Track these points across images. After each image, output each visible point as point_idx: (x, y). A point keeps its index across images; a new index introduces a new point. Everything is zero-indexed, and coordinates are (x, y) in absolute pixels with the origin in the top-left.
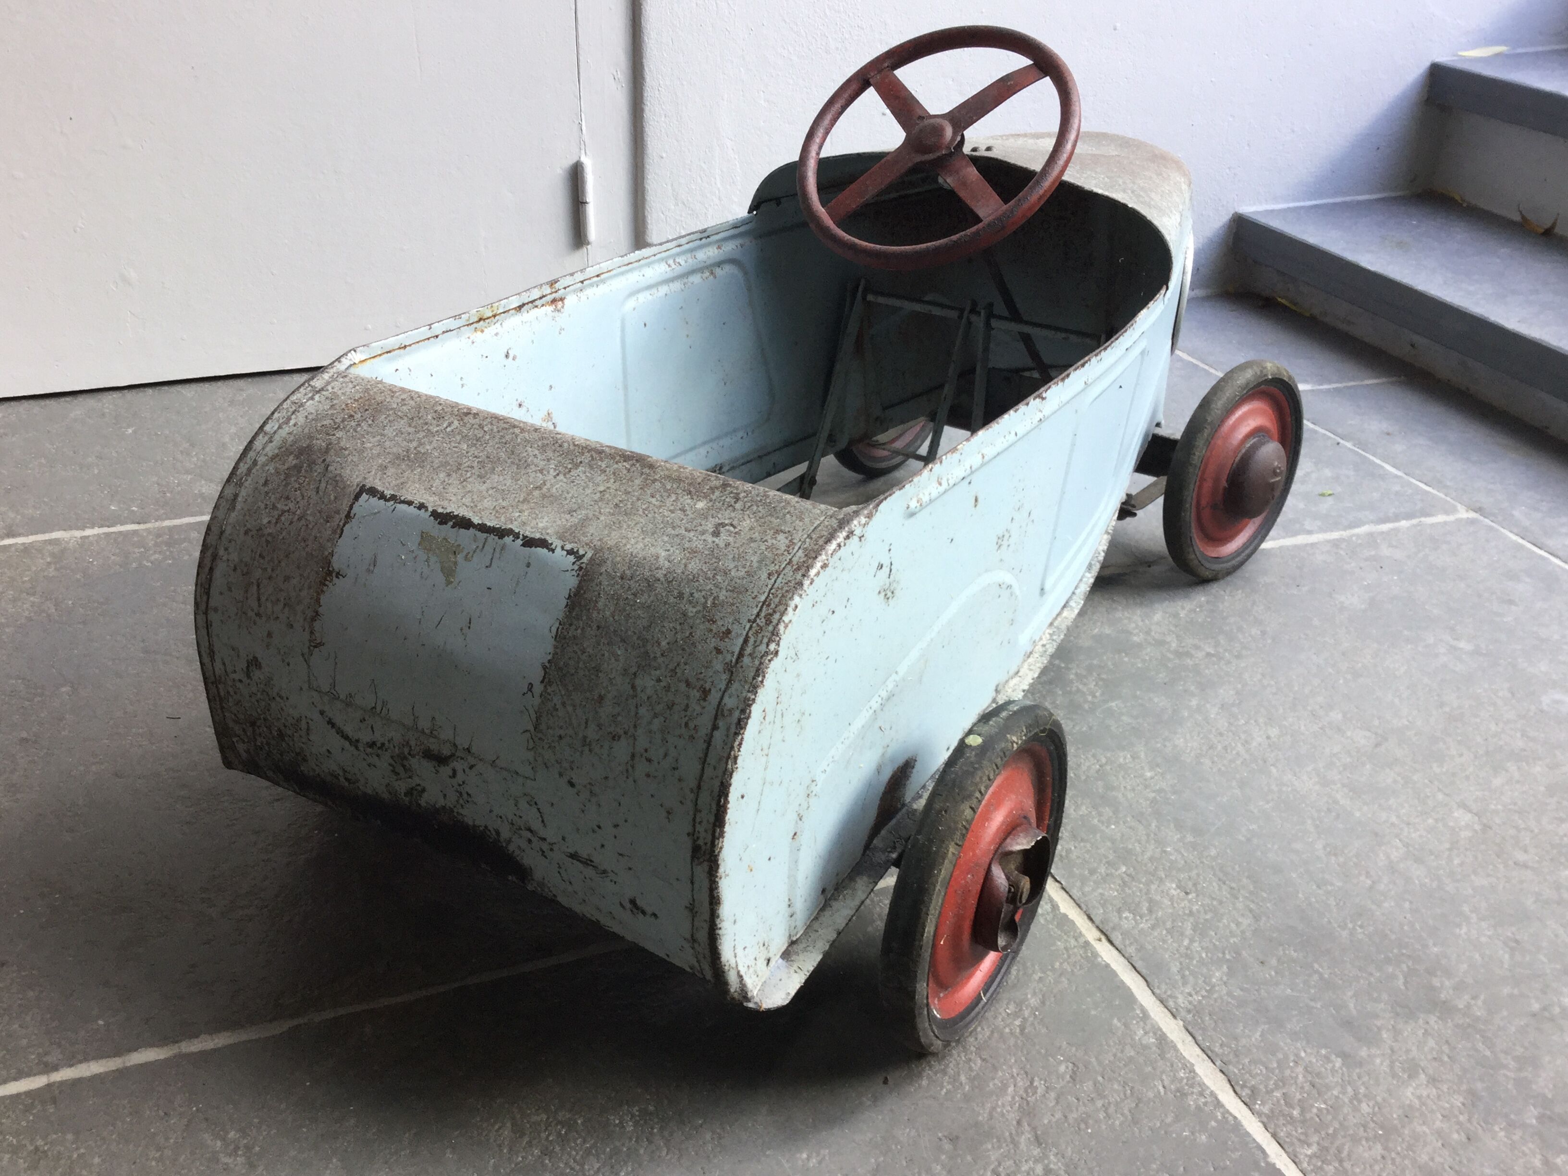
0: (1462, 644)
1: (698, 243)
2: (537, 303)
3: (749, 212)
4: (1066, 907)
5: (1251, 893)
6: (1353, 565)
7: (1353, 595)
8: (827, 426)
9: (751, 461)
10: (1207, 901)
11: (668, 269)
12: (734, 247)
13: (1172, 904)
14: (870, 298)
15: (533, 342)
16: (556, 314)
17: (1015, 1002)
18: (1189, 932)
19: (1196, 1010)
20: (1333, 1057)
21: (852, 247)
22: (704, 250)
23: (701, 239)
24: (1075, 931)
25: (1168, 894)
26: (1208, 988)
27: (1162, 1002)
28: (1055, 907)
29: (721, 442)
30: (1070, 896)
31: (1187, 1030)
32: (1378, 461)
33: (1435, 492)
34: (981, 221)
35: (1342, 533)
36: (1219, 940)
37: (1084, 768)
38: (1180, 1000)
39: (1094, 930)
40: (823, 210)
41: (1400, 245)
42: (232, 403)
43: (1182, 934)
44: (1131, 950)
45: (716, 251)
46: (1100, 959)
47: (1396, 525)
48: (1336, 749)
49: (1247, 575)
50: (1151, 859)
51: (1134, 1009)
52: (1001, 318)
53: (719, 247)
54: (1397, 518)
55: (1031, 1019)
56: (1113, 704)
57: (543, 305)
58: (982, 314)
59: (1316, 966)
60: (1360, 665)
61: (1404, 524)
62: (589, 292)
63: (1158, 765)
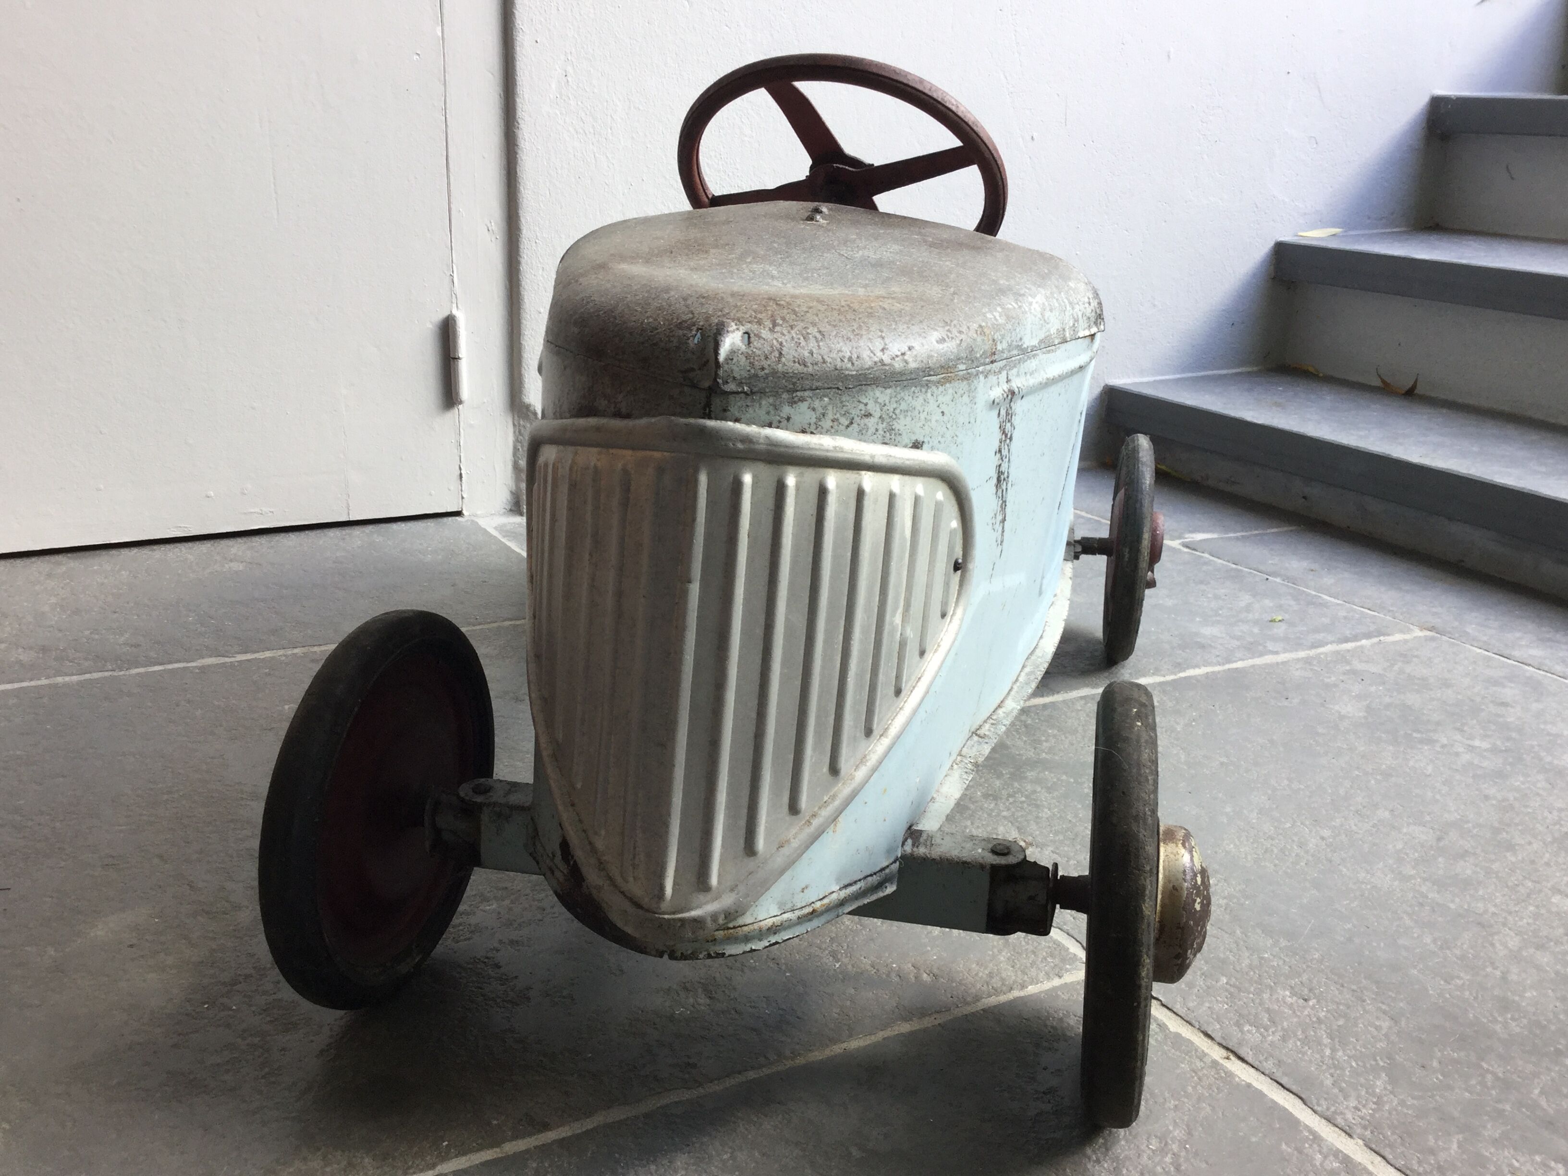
0: (1477, 743)
4: (1174, 1025)
5: (1377, 994)
6: (1333, 678)
7: (1346, 705)
10: (1332, 1007)
13: (1294, 1012)
17: (1156, 1137)
18: (1326, 1041)
19: (1373, 1125)
20: (1553, 1164)
24: (1196, 1050)
25: (1285, 1002)
26: (1375, 1100)
27: (1328, 1120)
28: (1162, 1026)
30: (1174, 1013)
31: (1371, 1149)
32: (1313, 593)
33: (1381, 615)
35: (1308, 652)
36: (1365, 1047)
38: (1349, 1116)
39: (1217, 1047)
41: (1276, 404)
42: (49, 576)
43: (1320, 1043)
44: (1269, 1066)
46: (1237, 1079)
48: (1400, 846)
50: (1251, 967)
51: (1301, 1132)
54: (1355, 638)
55: (1183, 1154)
59: (1485, 1066)
60: (1384, 766)
61: (1366, 642)
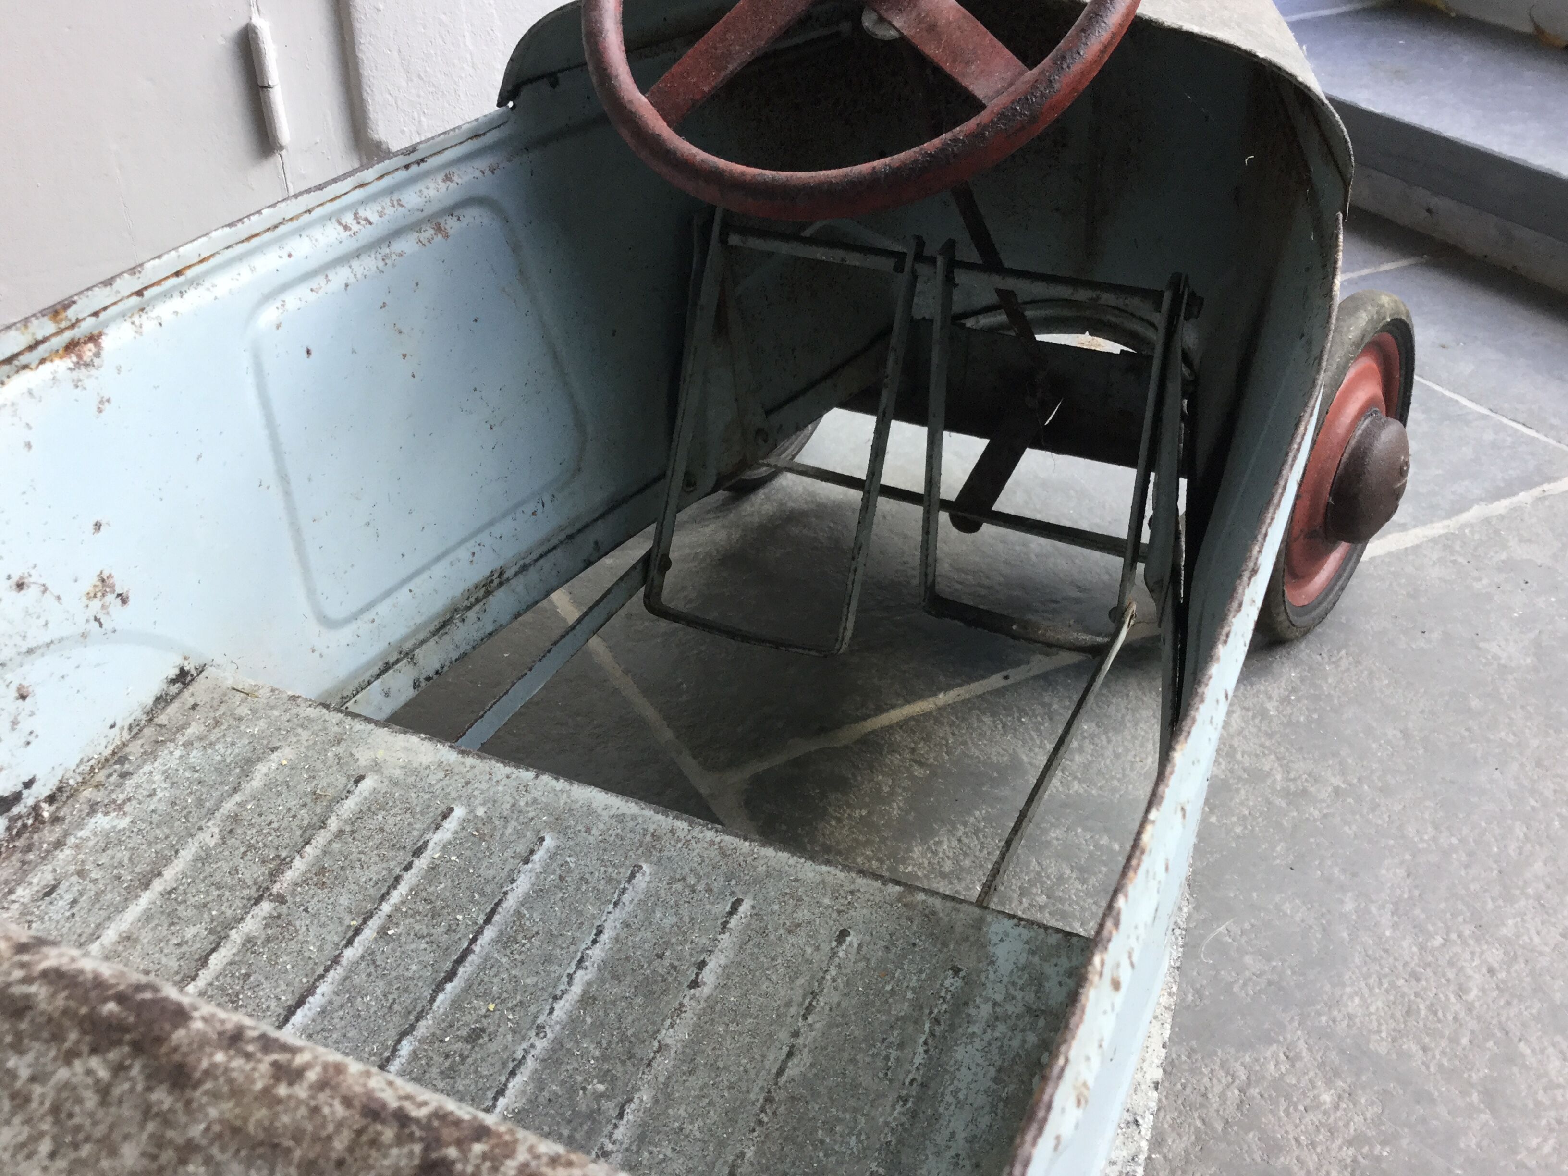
1: (402, 174)
2: (23, 359)
3: (499, 105)
6: (1485, 581)
7: (1506, 642)
8: (681, 467)
9: (555, 548)
11: (344, 235)
12: (478, 174)
14: (734, 240)
15: (29, 445)
16: (83, 373)
21: (715, 176)
22: (420, 186)
23: (407, 167)
29: (497, 530)
32: (1448, 393)
33: (1541, 437)
34: (983, 107)
35: (1447, 523)
37: (1214, 1100)
40: (643, 99)
41: (1398, 74)
45: (443, 186)
47: (1515, 499)
49: (1343, 620)
52: (971, 267)
53: (448, 178)
54: (1510, 489)
56: (1222, 929)
57: (43, 361)
58: (939, 263)
61: (1525, 497)
62: (164, 310)
63: (1337, 1073)
